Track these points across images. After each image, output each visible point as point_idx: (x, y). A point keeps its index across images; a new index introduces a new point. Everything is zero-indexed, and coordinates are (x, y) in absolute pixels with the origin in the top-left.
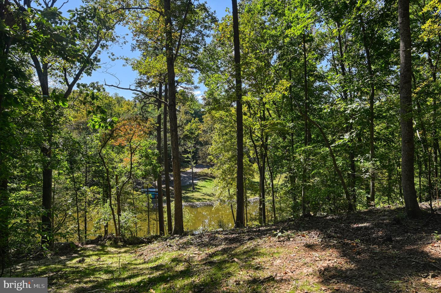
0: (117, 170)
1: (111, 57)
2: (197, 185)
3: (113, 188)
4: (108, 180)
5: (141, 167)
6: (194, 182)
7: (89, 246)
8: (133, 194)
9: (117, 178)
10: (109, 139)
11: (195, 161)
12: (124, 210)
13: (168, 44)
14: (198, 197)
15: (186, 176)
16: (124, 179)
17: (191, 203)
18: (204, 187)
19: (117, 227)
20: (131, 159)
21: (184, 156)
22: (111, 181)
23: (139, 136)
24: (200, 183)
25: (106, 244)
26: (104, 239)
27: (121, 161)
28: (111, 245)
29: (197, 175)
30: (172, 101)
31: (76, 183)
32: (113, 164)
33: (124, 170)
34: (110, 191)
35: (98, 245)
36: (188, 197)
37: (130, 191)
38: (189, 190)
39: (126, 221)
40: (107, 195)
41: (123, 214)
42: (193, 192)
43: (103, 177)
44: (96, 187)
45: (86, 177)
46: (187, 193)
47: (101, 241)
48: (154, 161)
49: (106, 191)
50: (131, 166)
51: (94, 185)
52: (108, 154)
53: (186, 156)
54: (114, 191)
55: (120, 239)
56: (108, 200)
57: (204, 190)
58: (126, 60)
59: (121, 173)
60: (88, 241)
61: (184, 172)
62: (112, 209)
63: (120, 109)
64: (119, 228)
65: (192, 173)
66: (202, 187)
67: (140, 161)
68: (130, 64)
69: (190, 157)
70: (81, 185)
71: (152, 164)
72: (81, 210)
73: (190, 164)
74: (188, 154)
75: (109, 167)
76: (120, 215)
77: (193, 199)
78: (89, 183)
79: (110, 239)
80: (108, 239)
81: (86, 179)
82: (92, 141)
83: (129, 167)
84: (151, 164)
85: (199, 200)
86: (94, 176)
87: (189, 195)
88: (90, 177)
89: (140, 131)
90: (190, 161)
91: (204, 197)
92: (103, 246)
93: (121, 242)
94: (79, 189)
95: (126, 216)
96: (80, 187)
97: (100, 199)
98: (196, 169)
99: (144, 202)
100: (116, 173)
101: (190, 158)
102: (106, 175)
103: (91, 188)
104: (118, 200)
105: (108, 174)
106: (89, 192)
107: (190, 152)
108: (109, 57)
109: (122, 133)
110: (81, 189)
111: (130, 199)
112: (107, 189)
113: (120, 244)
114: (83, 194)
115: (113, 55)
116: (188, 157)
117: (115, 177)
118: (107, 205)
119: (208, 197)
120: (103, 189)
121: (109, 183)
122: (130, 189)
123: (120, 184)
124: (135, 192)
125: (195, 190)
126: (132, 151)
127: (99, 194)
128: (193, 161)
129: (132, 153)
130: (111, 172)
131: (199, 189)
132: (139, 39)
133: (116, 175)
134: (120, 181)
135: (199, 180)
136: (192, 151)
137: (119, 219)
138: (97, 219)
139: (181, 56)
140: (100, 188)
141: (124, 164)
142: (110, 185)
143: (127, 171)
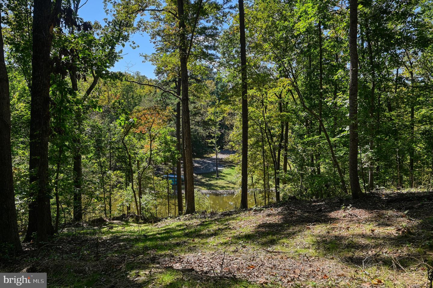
0: (139, 156)
1: (133, 45)
2: (221, 172)
3: (134, 172)
4: (130, 165)
5: (160, 153)
6: (219, 168)
7: (115, 221)
8: (153, 179)
9: (138, 164)
10: (130, 128)
11: (219, 147)
12: (145, 194)
13: (181, 46)
14: (222, 185)
15: (211, 162)
16: (145, 164)
17: (214, 191)
18: (229, 174)
19: (139, 208)
20: (151, 146)
21: (208, 141)
22: (133, 166)
23: (159, 124)
24: (225, 170)
25: (129, 221)
26: (127, 217)
27: (142, 147)
28: (133, 222)
29: (223, 161)
30: (185, 96)
31: (103, 167)
32: (135, 150)
33: (144, 156)
34: (132, 176)
35: (122, 221)
36: (211, 185)
37: (151, 176)
38: (213, 178)
39: (146, 203)
40: (129, 179)
41: (144, 197)
42: (217, 179)
43: (125, 162)
44: (119, 171)
45: (110, 162)
46: (211, 180)
47: (125, 218)
48: (173, 147)
49: (128, 176)
50: (151, 153)
51: (118, 170)
52: (130, 140)
53: (210, 141)
54: (135, 175)
55: (141, 217)
56: (131, 184)
57: (229, 178)
58: (145, 57)
59: (142, 159)
60: (114, 217)
61: (209, 158)
62: (134, 192)
63: (142, 91)
64: (140, 209)
65: (217, 159)
66: (227, 174)
67: (159, 147)
68: (149, 60)
69: (215, 142)
70: (107, 169)
71: (171, 151)
72: (107, 192)
73: (214, 150)
74: (212, 139)
75: (131, 153)
76: (141, 198)
77: (217, 186)
78: (112, 168)
79: (132, 217)
80: (131, 216)
81: (110, 164)
82: (116, 128)
83: (149, 153)
84: (169, 151)
85: (223, 187)
86: (117, 161)
87: (212, 182)
88: (113, 162)
89: (160, 119)
90: (214, 147)
91: (229, 185)
92: (127, 222)
93: (142, 220)
94: (105, 173)
95: (147, 199)
96: (106, 171)
97: (123, 183)
98: (222, 155)
99: (164, 187)
100: (137, 158)
101: (214, 144)
102: (128, 160)
103: (115, 172)
104: (140, 184)
105: (130, 160)
106: (114, 176)
107: (214, 137)
108: (131, 45)
109: (143, 122)
110: (106, 173)
111: (151, 183)
112: (129, 174)
113: (141, 221)
114: (108, 177)
115: (134, 43)
116: (212, 143)
117: (137, 162)
118: (129, 188)
119: (232, 186)
120: (126, 174)
121: (131, 169)
122: (151, 174)
123: (141, 169)
124: (155, 178)
125: (219, 177)
126: (152, 138)
127: (122, 178)
128: (218, 146)
129: (151, 141)
130: (133, 158)
131: (224, 176)
132: (156, 40)
133: (138, 161)
134: (141, 166)
135: (224, 167)
136: (216, 136)
137: (140, 201)
138: (120, 202)
139: (193, 55)
140: (123, 172)
141: (144, 150)
142: (132, 170)
143: (148, 157)
